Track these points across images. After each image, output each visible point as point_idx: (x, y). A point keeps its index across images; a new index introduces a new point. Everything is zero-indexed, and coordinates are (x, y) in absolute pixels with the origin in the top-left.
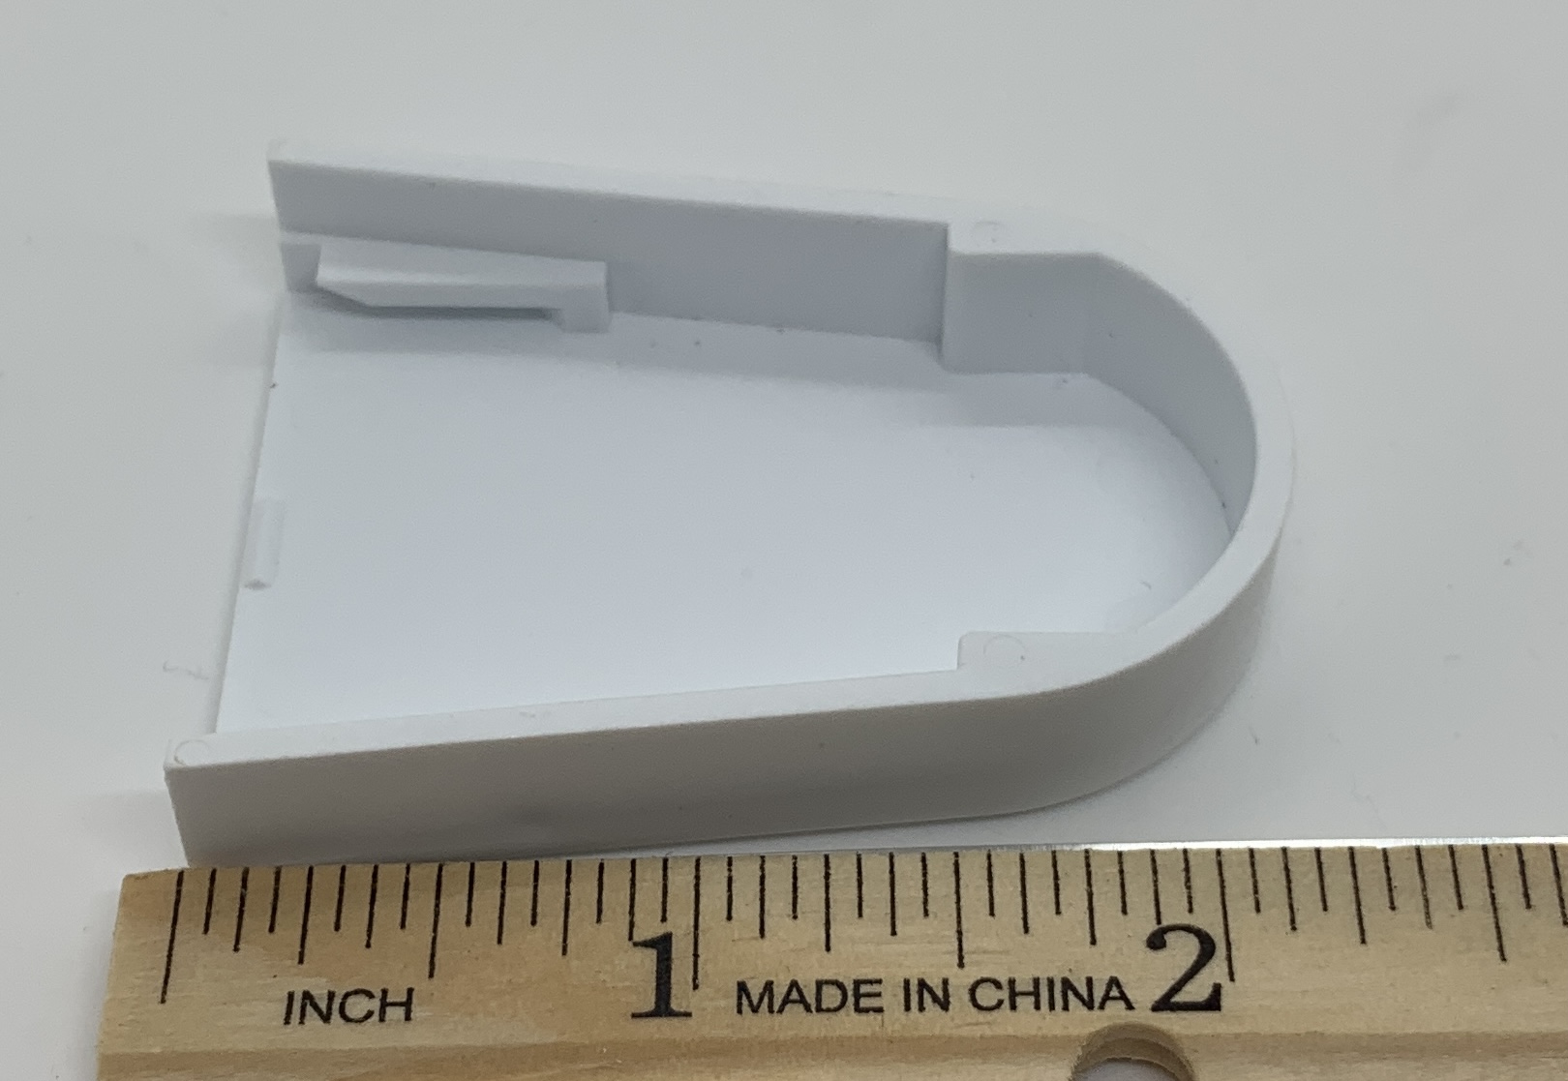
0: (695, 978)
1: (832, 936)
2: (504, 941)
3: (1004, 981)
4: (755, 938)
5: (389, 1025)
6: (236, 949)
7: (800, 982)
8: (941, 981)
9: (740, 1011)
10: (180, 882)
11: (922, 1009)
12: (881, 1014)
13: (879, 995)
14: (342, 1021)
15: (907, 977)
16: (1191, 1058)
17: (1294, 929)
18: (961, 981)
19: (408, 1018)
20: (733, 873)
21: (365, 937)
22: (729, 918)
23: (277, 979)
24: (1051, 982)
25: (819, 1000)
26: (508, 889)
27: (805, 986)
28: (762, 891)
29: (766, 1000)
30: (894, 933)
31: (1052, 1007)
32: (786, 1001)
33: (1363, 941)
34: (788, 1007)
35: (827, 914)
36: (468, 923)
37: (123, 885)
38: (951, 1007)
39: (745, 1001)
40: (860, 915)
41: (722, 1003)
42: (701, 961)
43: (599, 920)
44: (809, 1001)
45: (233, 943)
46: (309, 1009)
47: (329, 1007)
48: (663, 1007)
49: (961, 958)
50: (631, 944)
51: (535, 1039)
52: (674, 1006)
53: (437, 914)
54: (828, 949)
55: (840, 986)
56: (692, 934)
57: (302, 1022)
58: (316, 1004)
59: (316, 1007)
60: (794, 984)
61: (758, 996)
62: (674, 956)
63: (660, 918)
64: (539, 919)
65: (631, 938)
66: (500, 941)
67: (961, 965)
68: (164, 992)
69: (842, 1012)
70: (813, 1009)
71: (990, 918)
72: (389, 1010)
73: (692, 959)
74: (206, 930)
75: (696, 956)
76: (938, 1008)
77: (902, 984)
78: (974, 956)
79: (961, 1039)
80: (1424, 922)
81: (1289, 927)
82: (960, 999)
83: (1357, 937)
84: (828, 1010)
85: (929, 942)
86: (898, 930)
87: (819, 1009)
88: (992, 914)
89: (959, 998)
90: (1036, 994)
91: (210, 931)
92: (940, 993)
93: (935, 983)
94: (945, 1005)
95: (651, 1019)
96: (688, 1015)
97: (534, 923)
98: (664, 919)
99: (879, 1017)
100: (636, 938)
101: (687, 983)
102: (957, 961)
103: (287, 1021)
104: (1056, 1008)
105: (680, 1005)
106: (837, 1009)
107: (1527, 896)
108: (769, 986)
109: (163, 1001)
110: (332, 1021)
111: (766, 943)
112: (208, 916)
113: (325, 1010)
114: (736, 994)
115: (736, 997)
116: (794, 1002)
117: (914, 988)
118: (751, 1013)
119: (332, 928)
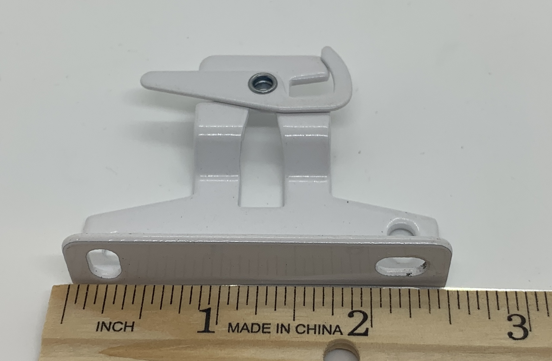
0: (217, 321)
1: (257, 311)
2: (162, 309)
3: (306, 325)
4: (235, 310)
5: (127, 332)
7: (247, 324)
8: (288, 325)
9: (229, 332)
10: (69, 288)
11: (282, 332)
13: (269, 328)
14: (113, 331)
15: (278, 323)
16: (359, 349)
17: (391, 312)
18: (294, 325)
19: (132, 330)
20: (230, 291)
21: (122, 306)
22: (228, 304)
23: (95, 318)
24: (320, 326)
25: (252, 329)
26: (164, 294)
28: (238, 296)
29: (237, 328)
31: (319, 333)
32: (243, 329)
33: (410, 317)
34: (243, 331)
35: (257, 304)
36: (152, 303)
37: (52, 289)
38: (290, 332)
39: (231, 329)
40: (266, 304)
41: (224, 329)
43: (190, 303)
44: (249, 329)
45: (83, 307)
46: (104, 327)
47: (110, 327)
48: (207, 330)
50: (199, 311)
51: (169, 337)
52: (210, 329)
53: (143, 300)
54: (256, 314)
55: (259, 325)
56: (217, 308)
57: (101, 331)
58: (106, 325)
59: (106, 327)
60: (245, 324)
61: (234, 327)
62: (211, 314)
63: (208, 303)
65: (199, 309)
68: (62, 320)
69: (258, 333)
70: (250, 331)
72: (127, 328)
75: (217, 315)
76: (286, 332)
77: (277, 325)
78: (298, 318)
79: (292, 341)
80: (428, 312)
81: (389, 312)
82: (293, 330)
83: (409, 316)
84: (254, 332)
85: (285, 313)
86: (276, 309)
87: (252, 332)
88: (304, 305)
90: (315, 329)
91: (76, 303)
92: (287, 328)
93: (286, 325)
94: (288, 331)
95: (203, 333)
96: (214, 332)
97: (171, 303)
99: (269, 335)
100: (201, 309)
101: (214, 323)
102: (293, 319)
103: (97, 330)
104: (321, 333)
105: (212, 329)
107: (459, 305)
108: (238, 324)
109: (62, 323)
110: (110, 330)
111: (238, 311)
112: (76, 298)
113: (108, 327)
114: (228, 326)
115: (228, 328)
116: (245, 329)
117: (280, 326)
118: (232, 332)
119: (112, 303)
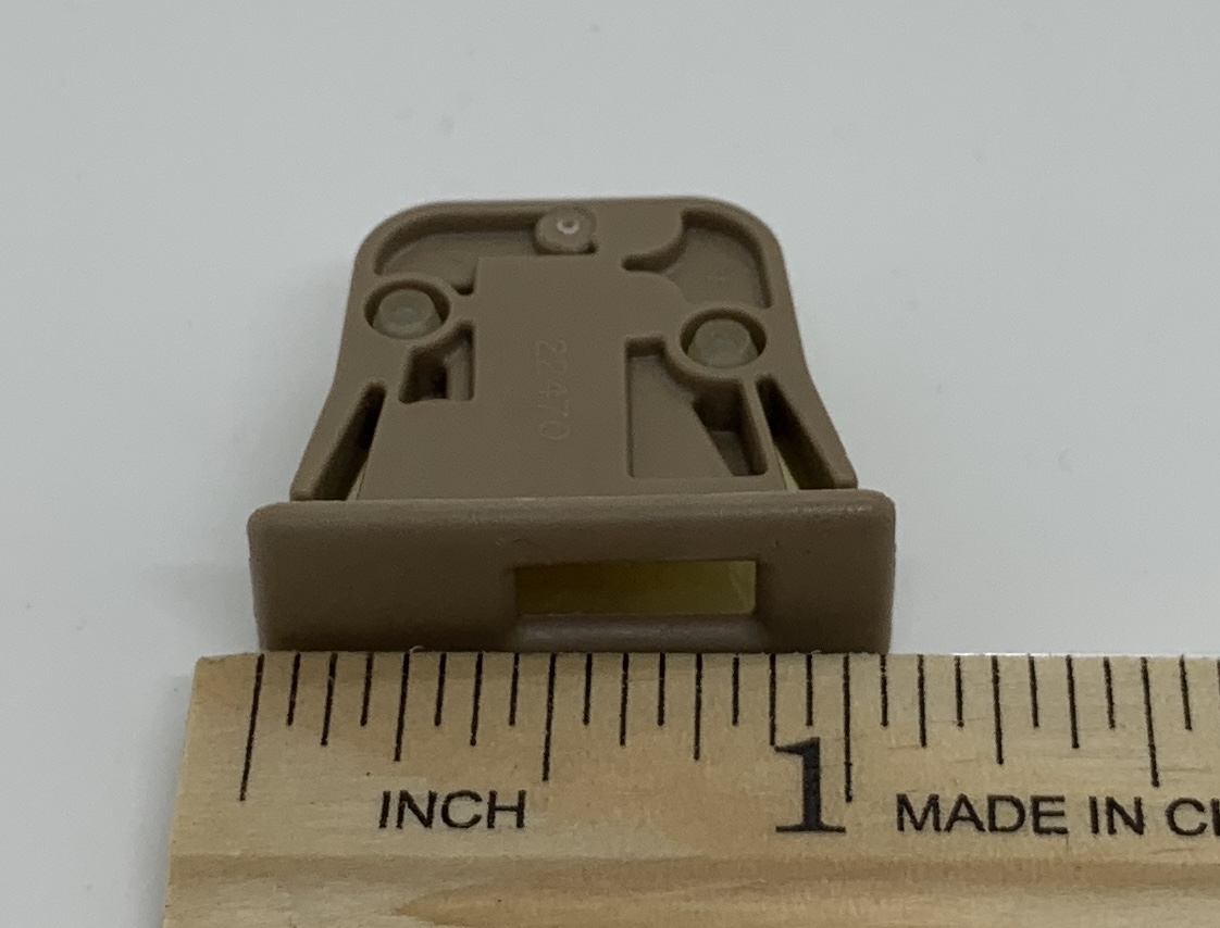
0: (848, 789)
1: (1004, 748)
2: (628, 741)
3: (1206, 803)
4: (916, 747)
5: (499, 831)
6: (324, 742)
7: (969, 797)
8: (1133, 805)
9: (901, 828)
10: (260, 668)
11: (1112, 831)
12: (1064, 836)
13: (1062, 814)
14: (444, 826)
15: (1093, 794)
18: (1156, 803)
19: (520, 824)
20: (887, 674)
21: (471, 734)
22: (885, 723)
23: (373, 777)
25: (992, 817)
26: (630, 685)
27: (976, 801)
28: (922, 693)
29: (931, 815)
30: (1076, 746)
32: (955, 817)
34: (957, 824)
35: (998, 722)
36: (586, 721)
37: (196, 669)
38: (1145, 830)
39: (907, 817)
40: (1036, 724)
41: (883, 818)
42: (854, 770)
43: (735, 722)
44: (981, 819)
45: (321, 736)
46: (408, 812)
47: (431, 810)
48: (812, 821)
49: (1155, 775)
50: (773, 750)
51: (667, 851)
52: (825, 820)
53: (550, 710)
54: (1001, 761)
55: (1017, 803)
56: (843, 741)
57: (399, 826)
58: (415, 806)
59: (416, 811)
60: (963, 800)
61: (921, 812)
62: (822, 763)
63: (805, 721)
64: (666, 718)
65: (772, 742)
66: (622, 742)
67: (1156, 784)
68: (244, 788)
69: (1020, 833)
70: (986, 826)
71: (1186, 732)
72: (498, 815)
73: (843, 767)
74: (290, 721)
75: (848, 765)
76: (1131, 830)
77: (1088, 804)
78: (1170, 773)
79: (1159, 866)
82: (1156, 822)
84: (1004, 830)
85: (1118, 757)
86: (1080, 742)
87: (993, 828)
88: (1189, 727)
89: (1155, 819)
91: (295, 723)
92: (1132, 815)
93: (1126, 803)
94: (1138, 827)
95: (798, 834)
96: (841, 830)
97: (661, 722)
98: (810, 723)
99: (1062, 839)
100: (780, 742)
101: (838, 793)
102: (1150, 778)
103: (383, 825)
105: (830, 819)
106: (1013, 829)
108: (933, 802)
109: (242, 798)
110: (434, 825)
111: (928, 753)
112: (292, 705)
113: (426, 816)
114: (896, 808)
115: (896, 813)
116: (963, 819)
117: (1102, 808)
118: (914, 831)
119: (433, 723)
